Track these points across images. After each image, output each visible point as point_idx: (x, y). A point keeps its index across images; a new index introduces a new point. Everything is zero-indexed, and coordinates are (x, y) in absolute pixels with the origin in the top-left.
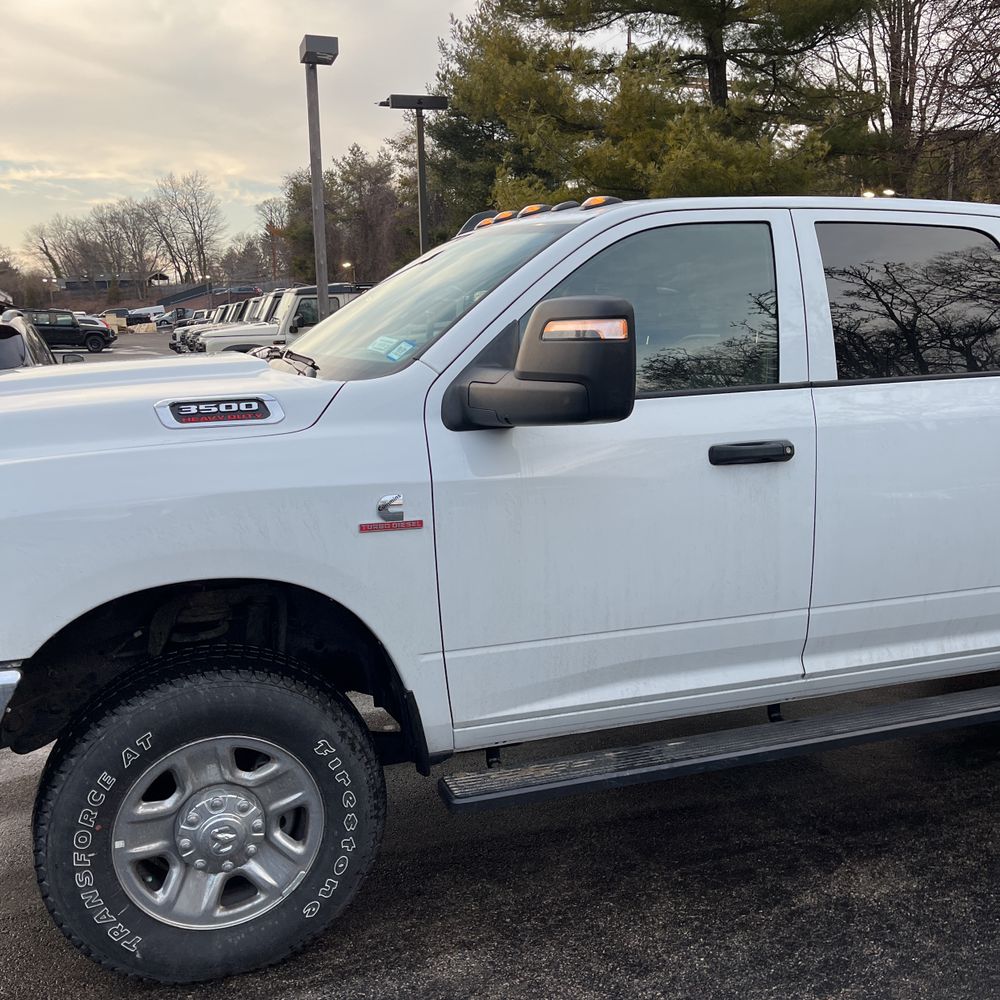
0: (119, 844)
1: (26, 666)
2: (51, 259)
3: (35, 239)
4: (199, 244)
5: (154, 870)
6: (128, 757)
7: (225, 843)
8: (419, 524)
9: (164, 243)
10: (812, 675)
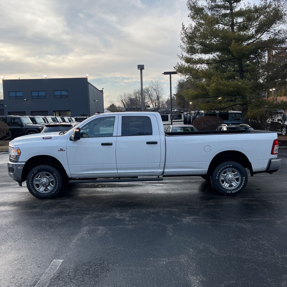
0: (34, 182)
1: (26, 162)
2: (123, 103)
3: (120, 98)
4: (158, 98)
5: (38, 186)
6: (35, 173)
7: (44, 183)
8: (65, 150)
9: (150, 98)
10: (119, 173)
